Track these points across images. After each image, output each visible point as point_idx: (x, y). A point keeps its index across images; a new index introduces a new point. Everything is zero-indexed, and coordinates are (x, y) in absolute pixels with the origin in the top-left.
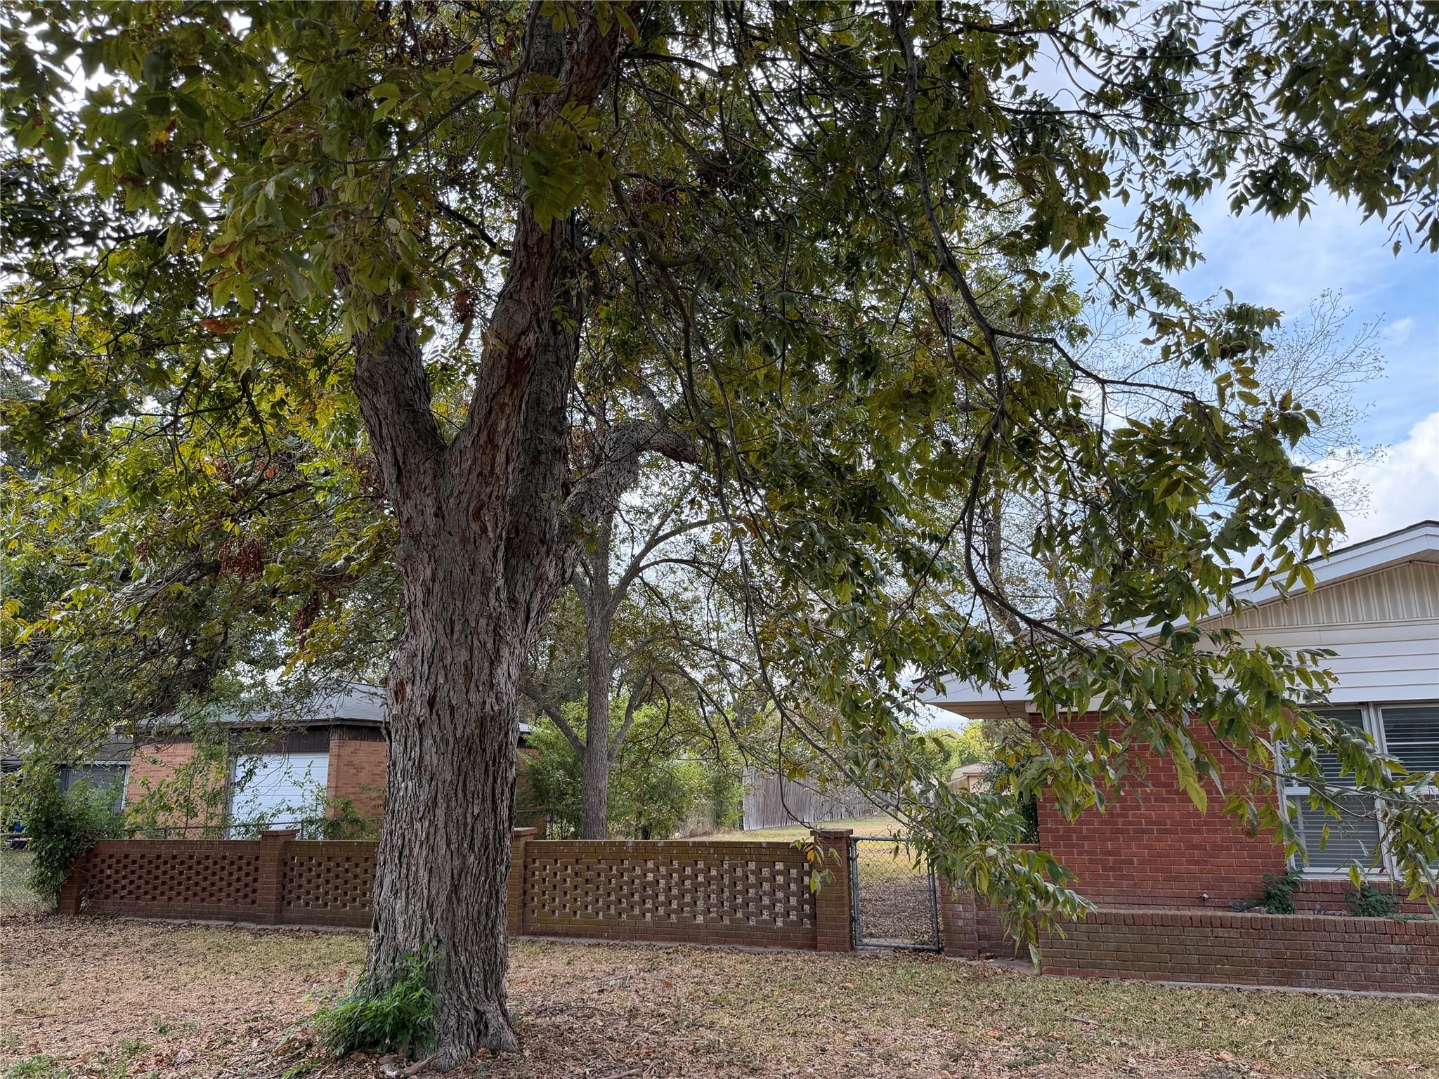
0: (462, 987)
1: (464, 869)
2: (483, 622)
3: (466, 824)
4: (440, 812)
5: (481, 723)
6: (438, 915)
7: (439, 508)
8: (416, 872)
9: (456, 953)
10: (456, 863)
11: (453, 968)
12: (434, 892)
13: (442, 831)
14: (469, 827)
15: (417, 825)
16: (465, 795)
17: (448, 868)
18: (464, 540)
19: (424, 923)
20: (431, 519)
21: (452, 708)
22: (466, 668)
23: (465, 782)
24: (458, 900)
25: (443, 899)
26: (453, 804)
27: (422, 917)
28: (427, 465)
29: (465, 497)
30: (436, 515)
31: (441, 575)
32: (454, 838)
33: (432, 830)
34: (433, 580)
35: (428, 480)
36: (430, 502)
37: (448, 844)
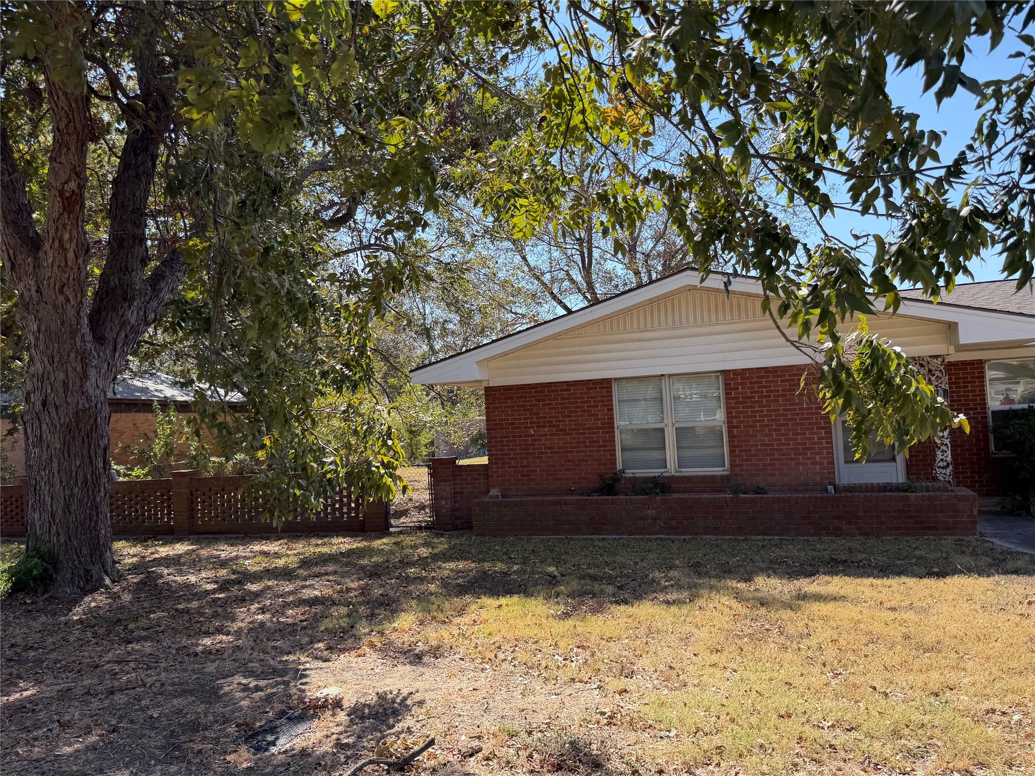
0: (75, 557)
1: (72, 495)
2: (73, 355)
3: (71, 472)
4: (55, 465)
5: (77, 414)
6: (58, 521)
7: (38, 287)
8: (44, 498)
9: (70, 540)
10: (67, 492)
11: (69, 548)
12: (54, 508)
13: (56, 475)
14: (74, 473)
15: (43, 473)
16: (70, 456)
17: (62, 496)
18: (55, 307)
19: (50, 525)
20: (34, 293)
21: (56, 407)
22: (64, 383)
23: (69, 448)
24: (70, 512)
25: (60, 512)
26: (62, 460)
27: (49, 522)
28: (29, 260)
29: (52, 280)
30: (37, 292)
31: (43, 328)
32: (64, 479)
33: (51, 475)
34: (39, 331)
35: (31, 269)
36: (32, 283)
37: (61, 482)
